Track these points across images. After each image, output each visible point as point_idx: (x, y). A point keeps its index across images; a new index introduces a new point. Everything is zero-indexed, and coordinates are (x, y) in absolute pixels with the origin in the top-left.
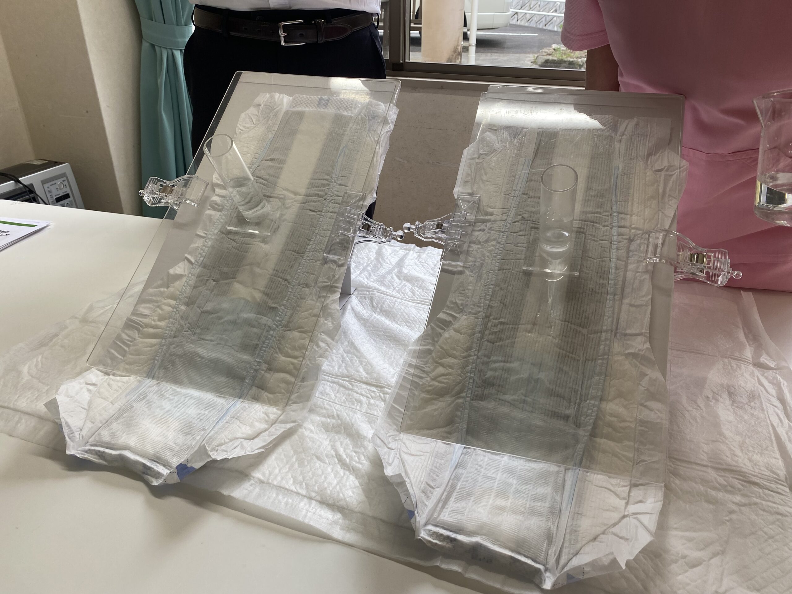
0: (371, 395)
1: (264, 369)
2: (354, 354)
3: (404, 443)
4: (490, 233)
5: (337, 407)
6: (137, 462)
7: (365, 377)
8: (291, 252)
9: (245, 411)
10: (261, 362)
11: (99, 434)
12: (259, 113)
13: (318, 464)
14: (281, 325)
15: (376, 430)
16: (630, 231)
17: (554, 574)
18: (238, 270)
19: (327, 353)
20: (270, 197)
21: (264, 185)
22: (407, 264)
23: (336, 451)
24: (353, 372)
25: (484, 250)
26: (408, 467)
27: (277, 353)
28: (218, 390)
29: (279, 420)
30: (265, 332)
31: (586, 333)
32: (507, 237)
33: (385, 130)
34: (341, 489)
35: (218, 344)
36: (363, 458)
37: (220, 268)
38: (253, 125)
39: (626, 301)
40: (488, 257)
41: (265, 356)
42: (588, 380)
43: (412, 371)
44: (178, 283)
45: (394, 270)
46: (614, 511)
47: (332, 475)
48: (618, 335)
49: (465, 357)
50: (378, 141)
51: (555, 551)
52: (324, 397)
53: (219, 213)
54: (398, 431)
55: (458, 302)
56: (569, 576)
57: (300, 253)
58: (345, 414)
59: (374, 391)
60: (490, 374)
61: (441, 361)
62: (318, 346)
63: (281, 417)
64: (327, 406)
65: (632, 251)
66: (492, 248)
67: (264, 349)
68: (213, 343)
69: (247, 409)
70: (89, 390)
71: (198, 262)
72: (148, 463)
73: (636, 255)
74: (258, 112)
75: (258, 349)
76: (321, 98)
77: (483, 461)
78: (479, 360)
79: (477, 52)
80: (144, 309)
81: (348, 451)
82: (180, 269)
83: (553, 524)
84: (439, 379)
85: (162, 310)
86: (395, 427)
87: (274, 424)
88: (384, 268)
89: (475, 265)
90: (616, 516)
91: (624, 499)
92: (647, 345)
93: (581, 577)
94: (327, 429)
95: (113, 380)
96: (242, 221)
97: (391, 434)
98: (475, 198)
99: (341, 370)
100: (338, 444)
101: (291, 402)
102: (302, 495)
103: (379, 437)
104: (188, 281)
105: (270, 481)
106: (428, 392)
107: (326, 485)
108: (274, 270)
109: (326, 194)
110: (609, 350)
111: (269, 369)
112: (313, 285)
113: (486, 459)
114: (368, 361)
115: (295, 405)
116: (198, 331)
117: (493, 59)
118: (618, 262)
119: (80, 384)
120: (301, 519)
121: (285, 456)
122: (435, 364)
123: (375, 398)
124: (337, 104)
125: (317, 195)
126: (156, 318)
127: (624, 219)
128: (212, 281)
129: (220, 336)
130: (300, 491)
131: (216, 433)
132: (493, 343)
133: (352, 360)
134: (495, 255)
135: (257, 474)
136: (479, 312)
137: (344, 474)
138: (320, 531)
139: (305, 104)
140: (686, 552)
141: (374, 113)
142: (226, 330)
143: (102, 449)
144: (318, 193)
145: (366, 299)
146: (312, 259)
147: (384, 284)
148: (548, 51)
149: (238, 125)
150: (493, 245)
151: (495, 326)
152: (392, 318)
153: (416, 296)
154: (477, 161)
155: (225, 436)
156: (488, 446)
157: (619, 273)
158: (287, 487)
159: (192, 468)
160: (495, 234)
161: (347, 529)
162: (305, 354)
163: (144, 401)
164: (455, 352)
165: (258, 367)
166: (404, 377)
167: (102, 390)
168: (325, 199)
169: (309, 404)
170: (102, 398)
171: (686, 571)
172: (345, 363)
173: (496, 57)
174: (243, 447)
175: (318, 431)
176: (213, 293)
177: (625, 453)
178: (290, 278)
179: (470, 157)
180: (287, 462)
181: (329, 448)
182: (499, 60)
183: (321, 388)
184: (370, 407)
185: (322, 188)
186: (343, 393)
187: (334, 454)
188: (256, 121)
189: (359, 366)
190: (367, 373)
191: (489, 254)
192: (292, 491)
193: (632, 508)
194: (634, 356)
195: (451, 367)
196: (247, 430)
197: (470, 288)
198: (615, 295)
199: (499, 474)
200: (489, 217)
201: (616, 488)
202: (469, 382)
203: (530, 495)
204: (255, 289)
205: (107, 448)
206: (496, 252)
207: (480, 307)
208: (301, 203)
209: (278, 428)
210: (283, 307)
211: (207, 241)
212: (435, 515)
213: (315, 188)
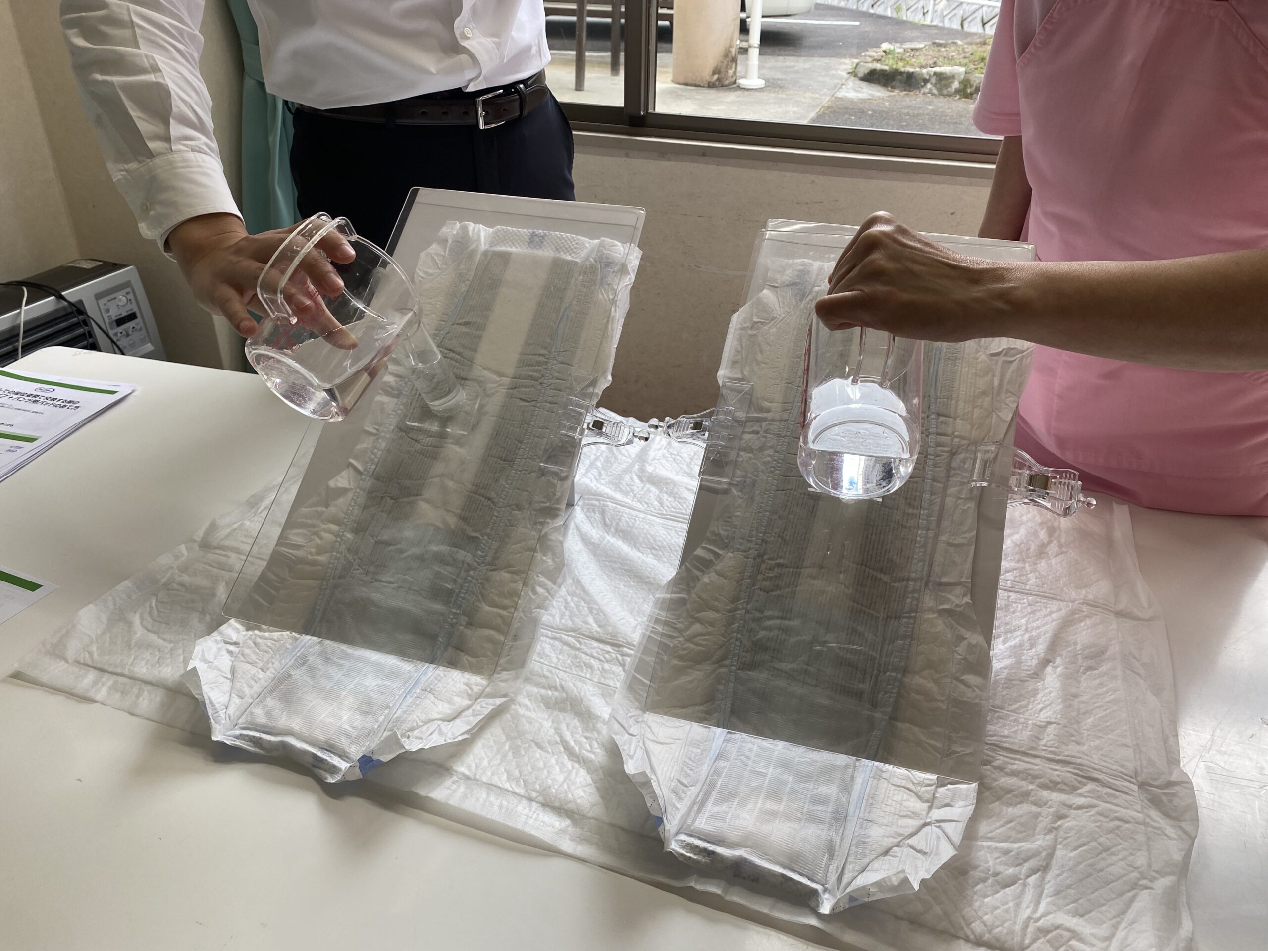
0: (605, 658)
1: (464, 623)
2: (581, 598)
3: (650, 727)
4: (765, 437)
5: (561, 674)
6: (305, 752)
7: (596, 631)
8: (496, 459)
9: (439, 681)
10: (458, 614)
11: (252, 713)
12: (447, 252)
13: (538, 753)
14: (484, 562)
15: (613, 709)
16: (952, 440)
17: (834, 896)
18: (423, 484)
19: (547, 601)
20: (466, 379)
21: (456, 361)
22: (651, 457)
23: (561, 736)
24: (579, 622)
25: (757, 462)
26: (653, 759)
27: (479, 601)
28: (402, 652)
29: (484, 695)
30: (462, 572)
31: (889, 581)
32: (788, 443)
33: (623, 283)
34: (569, 787)
35: (399, 587)
36: (596, 745)
37: (399, 481)
38: (439, 271)
39: (943, 538)
40: (763, 471)
41: (464, 605)
42: (889, 645)
43: (660, 628)
44: (341, 501)
45: (634, 466)
46: (911, 818)
47: (557, 768)
48: (930, 584)
49: (730, 611)
50: (613, 299)
51: (837, 867)
52: (542, 661)
53: (395, 400)
54: (641, 710)
55: (722, 532)
56: (852, 898)
57: (508, 460)
58: (571, 684)
59: (608, 652)
60: (762, 634)
61: (698, 615)
62: (535, 592)
63: (488, 690)
64: (547, 673)
65: (955, 469)
66: (769, 459)
67: (462, 595)
68: (392, 586)
69: (442, 678)
70: (230, 652)
71: (368, 472)
72: (320, 754)
73: (959, 474)
74: (445, 251)
75: (454, 595)
76: (534, 232)
77: (751, 750)
78: (748, 616)
79: (761, 54)
80: (296, 537)
81: (577, 736)
82: (342, 480)
83: (837, 833)
84: (695, 640)
85: (321, 538)
86: (637, 704)
87: (479, 698)
88: (620, 463)
89: (745, 482)
90: (914, 823)
91: (927, 801)
92: (967, 599)
93: (866, 900)
94: (549, 705)
95: (261, 638)
96: (426, 413)
97: (632, 714)
98: (747, 387)
99: (563, 621)
100: (563, 726)
101: (499, 669)
102: (519, 795)
103: (617, 720)
104: (355, 498)
105: (478, 777)
106: (681, 658)
107: (550, 782)
108: (473, 485)
109: (543, 376)
110: (917, 605)
111: (470, 624)
112: (526, 506)
113: (755, 748)
114: (600, 608)
115: (505, 672)
116: (372, 568)
117: (787, 67)
118: (935, 484)
119: (216, 641)
120: (519, 826)
121: (495, 742)
122: (691, 620)
123: (611, 661)
124: (557, 242)
125: (531, 378)
126: (313, 550)
127: (945, 423)
128: (389, 499)
129: (402, 576)
130: (517, 790)
131: (405, 712)
132: (768, 593)
133: (579, 606)
134: (772, 469)
135: (461, 768)
136: (750, 549)
137: (573, 767)
138: (544, 842)
139: (511, 240)
140: (1000, 868)
141: (608, 258)
142: (410, 569)
143: (257, 734)
144: (531, 374)
145: (595, 513)
146: (525, 470)
147: (620, 488)
148: (874, 54)
149: (418, 271)
150: (770, 456)
151: (770, 569)
152: (632, 542)
153: (665, 508)
154: (750, 332)
155: (418, 717)
156: (758, 731)
157: (935, 499)
158: (500, 785)
159: (379, 761)
160: (772, 439)
161: (578, 839)
162: (517, 603)
163: (305, 667)
164: (716, 603)
165: (454, 620)
166: (650, 637)
167: (247, 651)
168: (541, 384)
169: (525, 672)
170: (248, 663)
171: (997, 892)
172: (569, 611)
173: (792, 64)
174: (441, 733)
175: (537, 709)
176: (391, 515)
177: (932, 742)
178: (495, 496)
179: (740, 326)
180: (498, 751)
181: (552, 731)
182: (796, 68)
183: (538, 648)
184: (603, 674)
185: (537, 367)
186: (567, 654)
187: (558, 739)
188: (442, 264)
189: (588, 615)
190: (600, 626)
191: (764, 467)
192: (507, 790)
193: (936, 814)
194: (949, 613)
195: (712, 624)
196: (445, 709)
197: (739, 513)
198: (928, 530)
199: (771, 768)
200: (765, 415)
201: (919, 788)
202: (735, 645)
203: (809, 796)
204: (449, 511)
205: (263, 732)
206: (773, 465)
207: (751, 542)
208: (508, 389)
209: (484, 705)
210: (486, 538)
211: (380, 441)
212: (689, 821)
213: (527, 368)
